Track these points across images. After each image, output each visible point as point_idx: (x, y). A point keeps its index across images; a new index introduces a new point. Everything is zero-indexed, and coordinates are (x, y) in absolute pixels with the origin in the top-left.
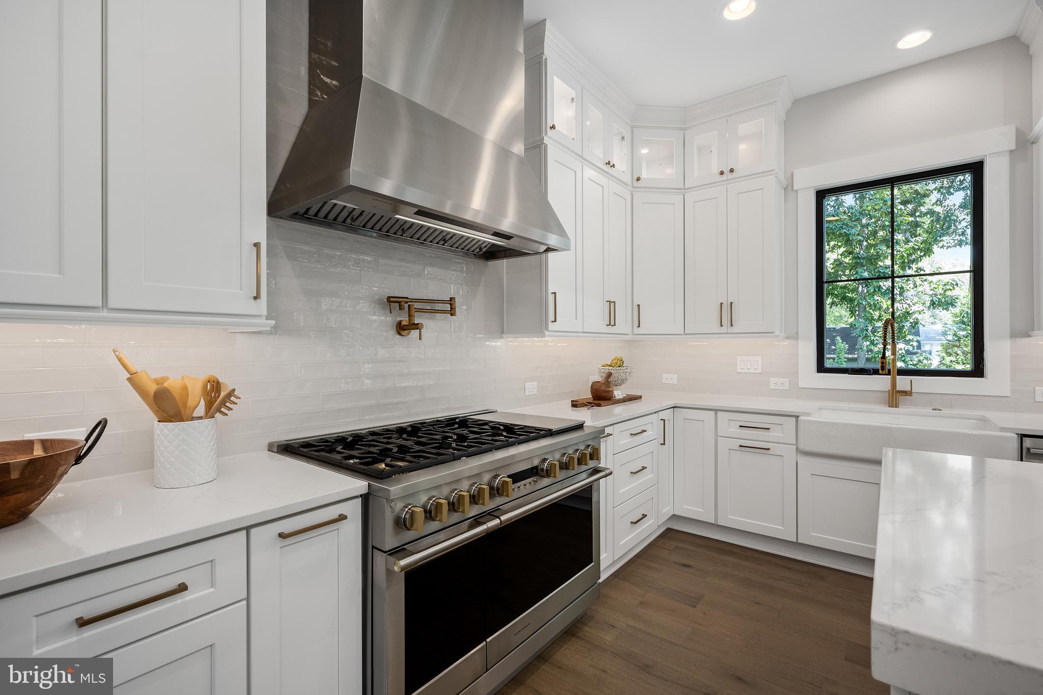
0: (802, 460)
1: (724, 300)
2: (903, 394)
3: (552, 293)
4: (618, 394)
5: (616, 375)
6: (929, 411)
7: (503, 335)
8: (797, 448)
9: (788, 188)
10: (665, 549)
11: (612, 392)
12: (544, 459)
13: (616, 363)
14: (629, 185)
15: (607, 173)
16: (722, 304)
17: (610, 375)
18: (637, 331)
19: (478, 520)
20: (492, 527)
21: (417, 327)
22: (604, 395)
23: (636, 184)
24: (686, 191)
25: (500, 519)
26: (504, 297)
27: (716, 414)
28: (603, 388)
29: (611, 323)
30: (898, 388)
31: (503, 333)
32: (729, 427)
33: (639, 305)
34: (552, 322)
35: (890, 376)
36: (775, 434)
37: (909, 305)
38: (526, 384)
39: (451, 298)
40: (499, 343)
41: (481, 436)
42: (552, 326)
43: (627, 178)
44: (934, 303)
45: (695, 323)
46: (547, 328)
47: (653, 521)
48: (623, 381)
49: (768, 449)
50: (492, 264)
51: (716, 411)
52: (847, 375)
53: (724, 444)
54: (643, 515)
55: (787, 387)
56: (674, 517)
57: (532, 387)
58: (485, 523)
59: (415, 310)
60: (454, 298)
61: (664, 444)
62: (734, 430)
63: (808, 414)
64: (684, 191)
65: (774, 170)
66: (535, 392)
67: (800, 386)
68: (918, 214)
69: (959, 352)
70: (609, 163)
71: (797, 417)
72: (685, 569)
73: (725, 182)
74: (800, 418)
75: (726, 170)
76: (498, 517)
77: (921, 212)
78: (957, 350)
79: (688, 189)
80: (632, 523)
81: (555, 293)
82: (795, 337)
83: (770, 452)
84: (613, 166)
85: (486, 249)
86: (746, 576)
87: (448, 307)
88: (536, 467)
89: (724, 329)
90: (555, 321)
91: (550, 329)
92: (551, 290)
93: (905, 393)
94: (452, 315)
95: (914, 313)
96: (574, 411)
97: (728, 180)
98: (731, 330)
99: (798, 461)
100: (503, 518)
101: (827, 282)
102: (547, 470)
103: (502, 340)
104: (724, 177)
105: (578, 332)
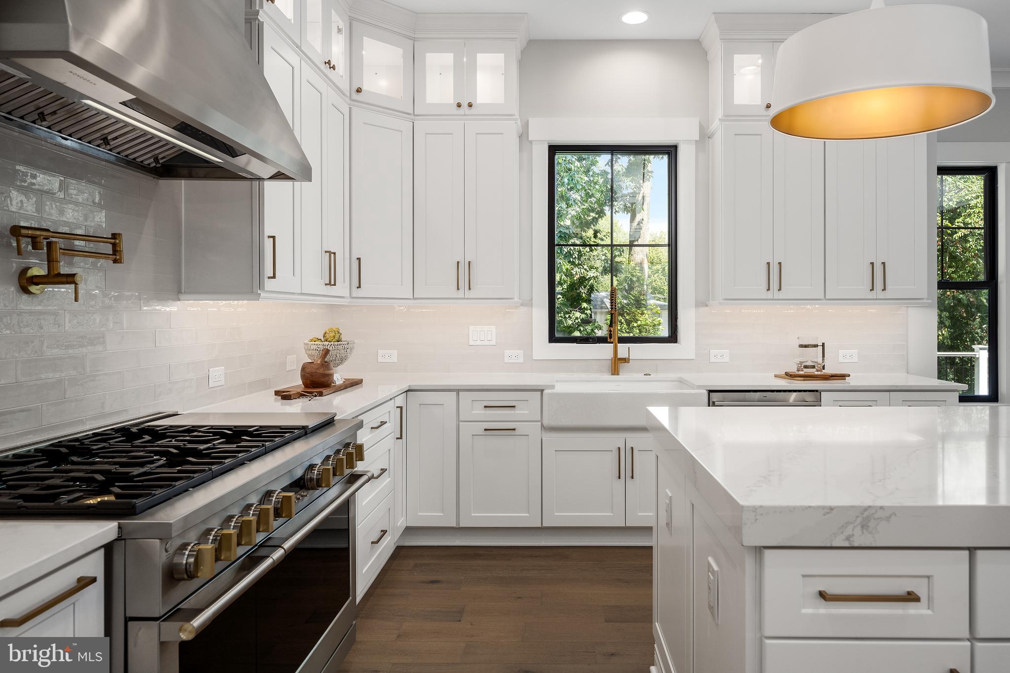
0: (548, 437)
1: (461, 259)
2: (622, 361)
3: (269, 237)
4: (338, 378)
5: (334, 353)
6: (641, 376)
7: (182, 297)
8: (542, 425)
9: (523, 136)
10: (403, 570)
11: (331, 375)
12: (310, 465)
13: (334, 337)
14: (348, 96)
15: (326, 76)
16: (458, 262)
17: (327, 352)
18: (356, 293)
19: (252, 555)
20: (278, 559)
21: (70, 279)
22: (322, 380)
23: (356, 96)
24: (416, 117)
25: (282, 548)
26: (181, 237)
27: (458, 395)
28: (321, 371)
29: (331, 283)
30: (619, 356)
31: (180, 292)
32: (473, 409)
33: (359, 259)
34: (269, 278)
35: (612, 344)
36: (521, 412)
37: (585, 269)
38: (210, 369)
39: (112, 234)
40: (173, 308)
41: (214, 444)
42: (269, 284)
43: (345, 85)
44: (606, 270)
45: (426, 285)
46: (261, 286)
47: (390, 537)
48: (342, 360)
49: (514, 429)
50: (165, 184)
51: (458, 391)
52: (575, 344)
53: (467, 430)
54: (382, 531)
55: (521, 360)
56: (409, 530)
57: (218, 374)
58: (269, 557)
59: (61, 251)
60: (120, 234)
61: (401, 438)
62: (479, 412)
63: (553, 387)
64: (412, 117)
65: (514, 115)
66: (222, 383)
67: (534, 358)
68: (591, 173)
69: (623, 320)
70: (329, 63)
71: (542, 391)
72: (435, 586)
73: (462, 117)
74: (545, 392)
75: (465, 104)
76: (280, 546)
77: (594, 172)
78: (621, 318)
79: (417, 115)
80: (373, 543)
81: (274, 237)
82: (529, 303)
83: (516, 433)
84: (334, 68)
85: (164, 160)
86: (500, 575)
87: (108, 249)
88: (302, 478)
89: (460, 294)
90: (274, 277)
91: (266, 289)
92: (268, 231)
93: (625, 360)
94: (115, 261)
95: (590, 279)
96: (286, 405)
97: (465, 115)
98: (468, 294)
99: (543, 438)
100: (287, 545)
101: (557, 245)
102: (318, 480)
103: (179, 302)
104: (461, 111)
105: (293, 294)
